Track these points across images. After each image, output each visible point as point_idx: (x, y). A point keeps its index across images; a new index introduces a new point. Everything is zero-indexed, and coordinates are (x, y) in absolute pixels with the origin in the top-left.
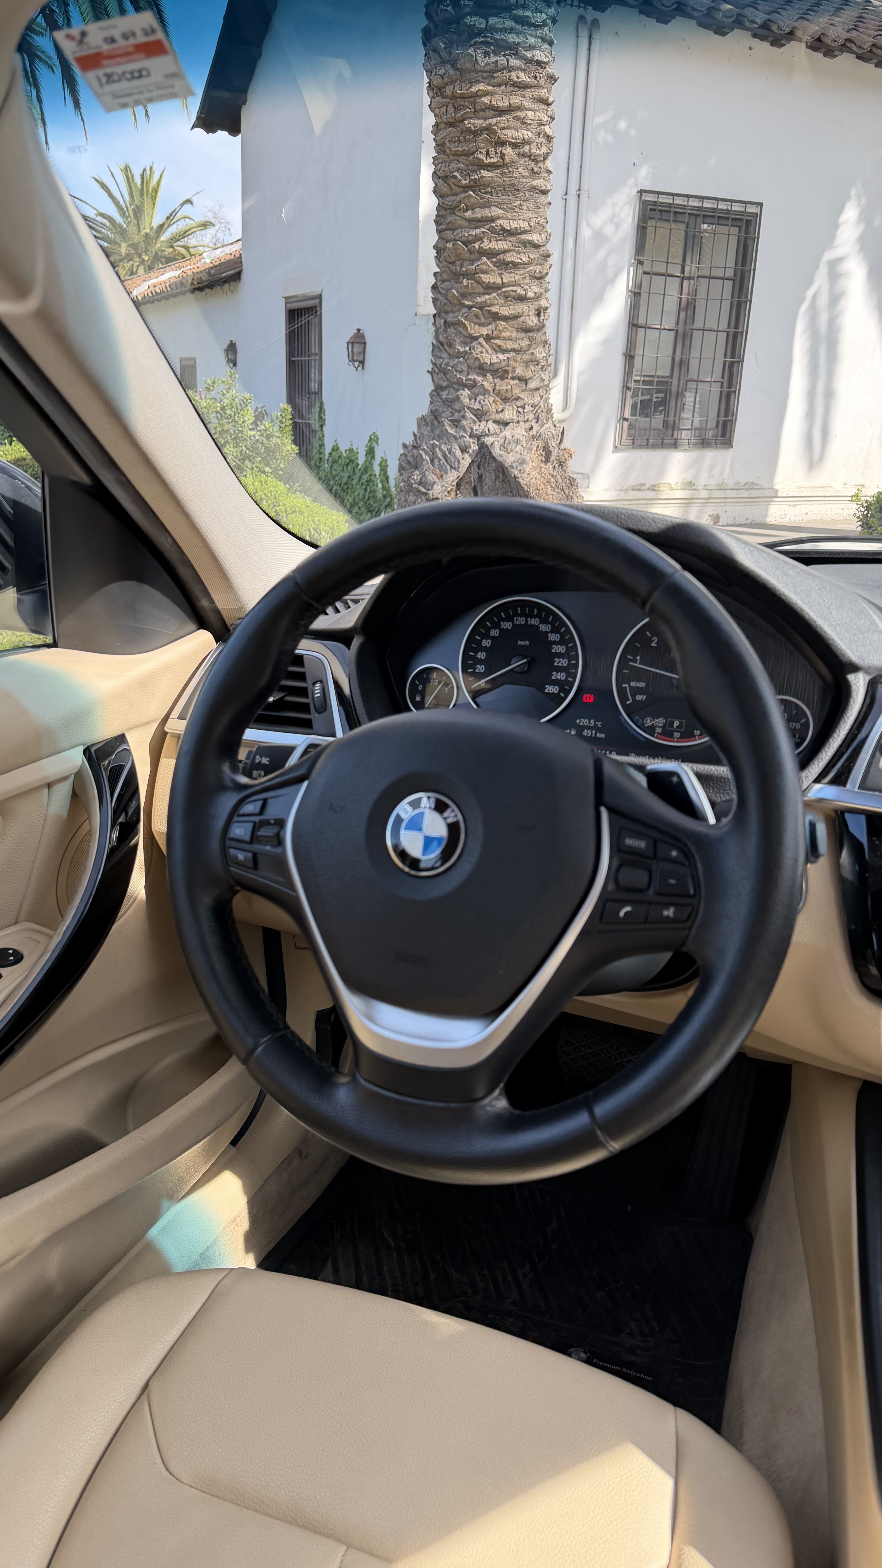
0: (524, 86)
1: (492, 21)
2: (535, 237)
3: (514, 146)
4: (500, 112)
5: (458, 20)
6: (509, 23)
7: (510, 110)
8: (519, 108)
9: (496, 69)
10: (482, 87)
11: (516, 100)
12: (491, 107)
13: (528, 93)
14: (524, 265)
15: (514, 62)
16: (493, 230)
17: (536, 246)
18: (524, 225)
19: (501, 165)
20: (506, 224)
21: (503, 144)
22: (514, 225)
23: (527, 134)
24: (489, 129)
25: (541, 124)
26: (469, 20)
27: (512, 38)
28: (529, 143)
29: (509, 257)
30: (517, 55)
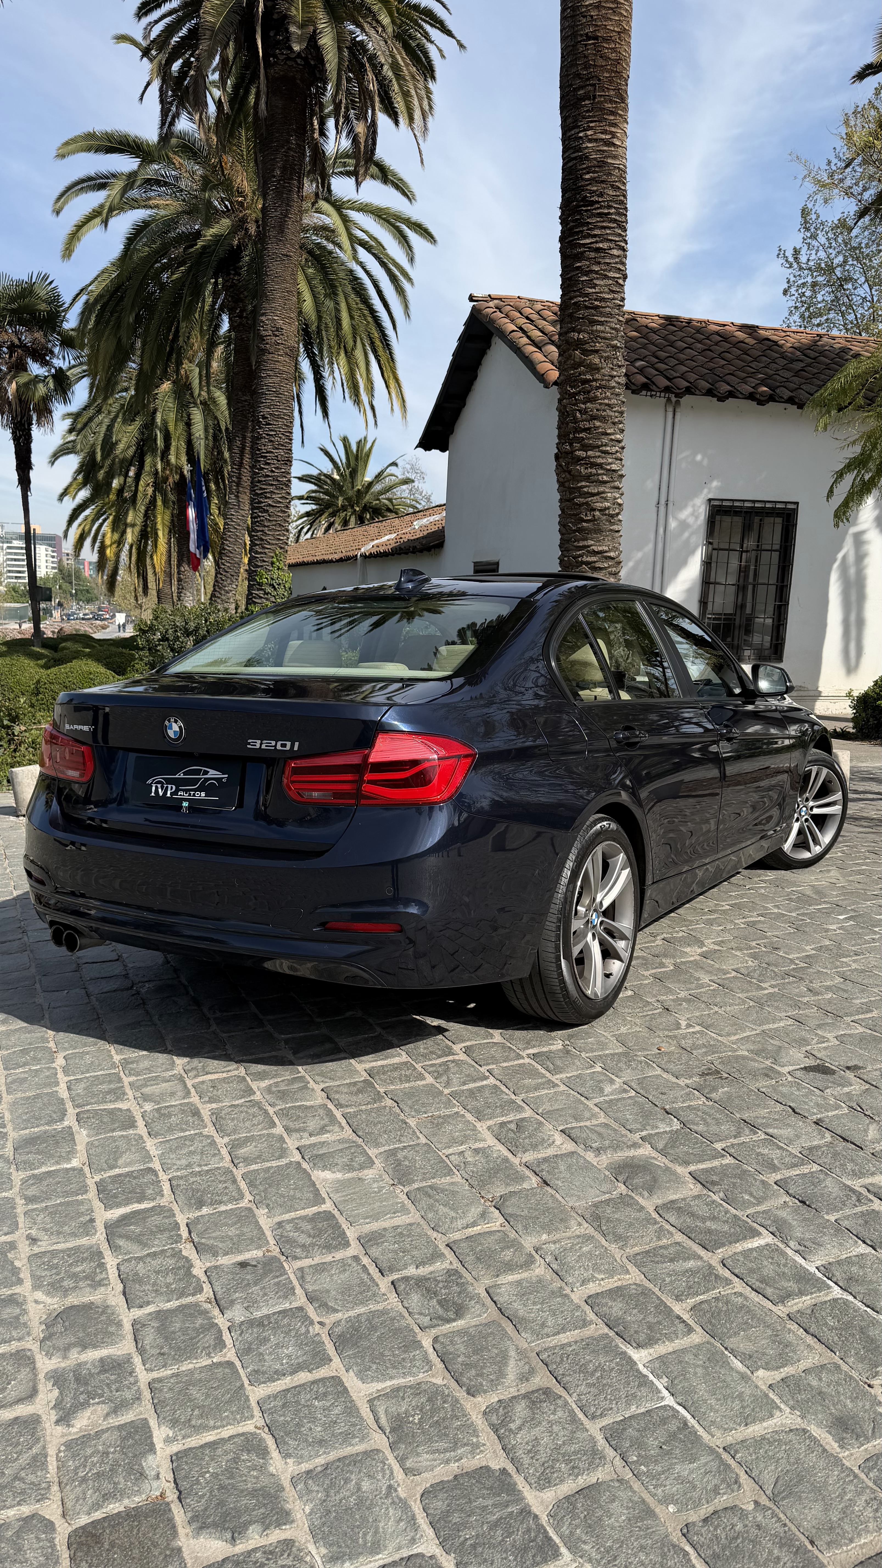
0: (605, 482)
1: (590, 453)
2: (612, 554)
3: (600, 511)
4: (593, 495)
5: (572, 452)
6: (598, 454)
7: (598, 494)
8: (603, 492)
9: (591, 475)
10: (583, 484)
11: (601, 489)
12: (588, 493)
13: (608, 485)
14: (605, 568)
15: (600, 472)
16: (588, 552)
17: (613, 558)
18: (606, 548)
19: (594, 520)
20: (595, 548)
21: (594, 510)
22: (600, 549)
23: (607, 504)
24: (587, 503)
25: (615, 498)
26: (577, 453)
27: (599, 461)
28: (608, 508)
29: (597, 565)
30: (602, 468)
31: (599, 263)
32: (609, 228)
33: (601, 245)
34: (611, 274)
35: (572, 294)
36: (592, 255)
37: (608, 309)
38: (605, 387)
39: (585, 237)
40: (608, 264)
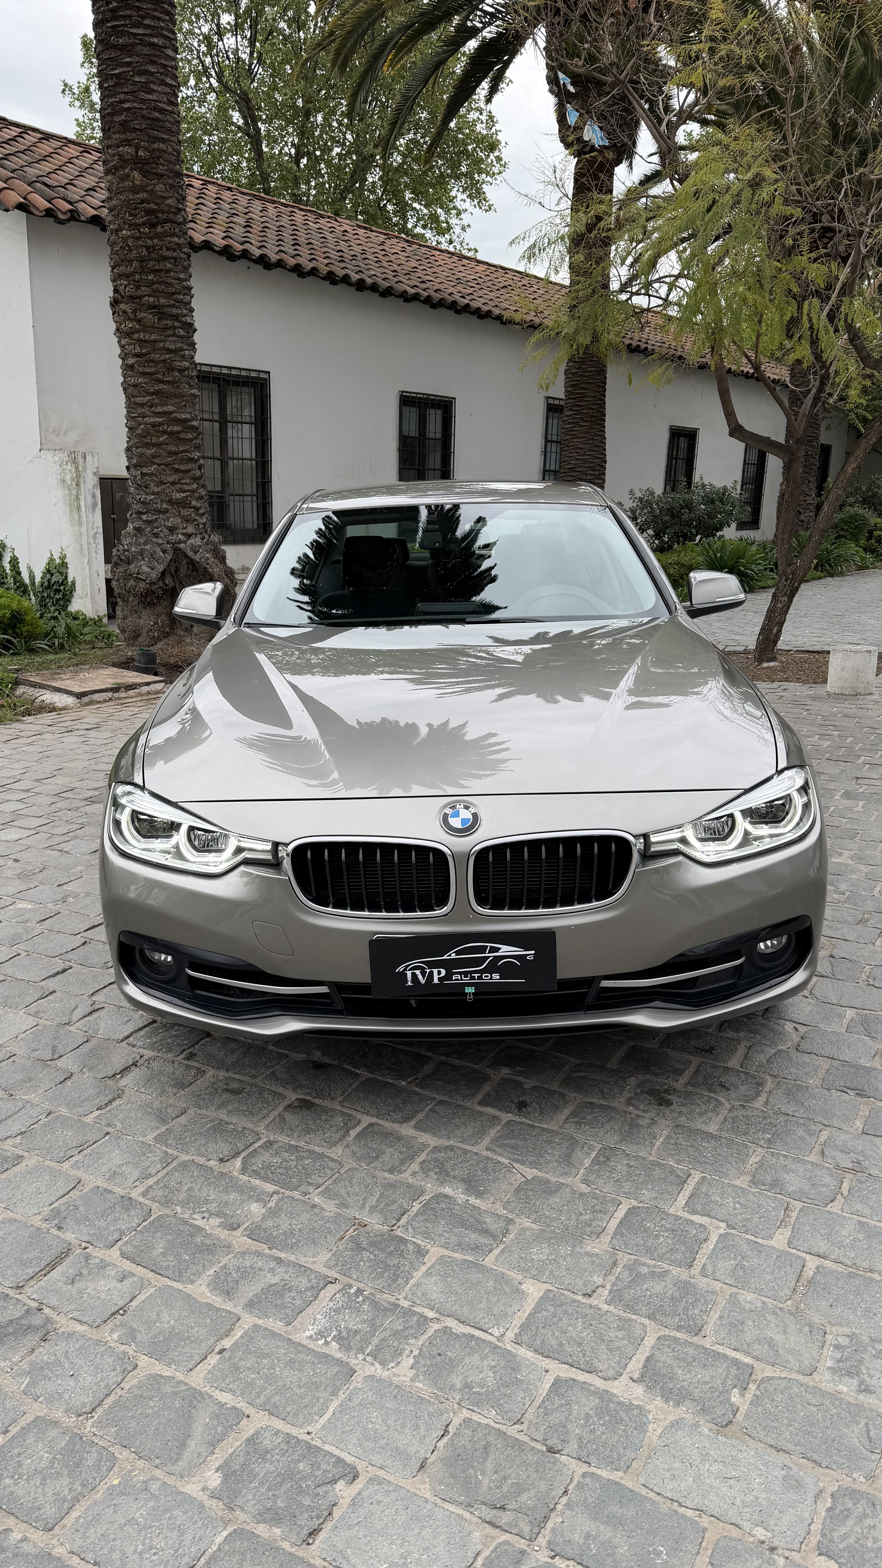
31: (155, 63)
32: (163, 21)
33: (156, 40)
34: (169, 81)
35: (122, 96)
36: (146, 50)
37: (168, 124)
38: (173, 222)
39: (134, 26)
40: (164, 66)
